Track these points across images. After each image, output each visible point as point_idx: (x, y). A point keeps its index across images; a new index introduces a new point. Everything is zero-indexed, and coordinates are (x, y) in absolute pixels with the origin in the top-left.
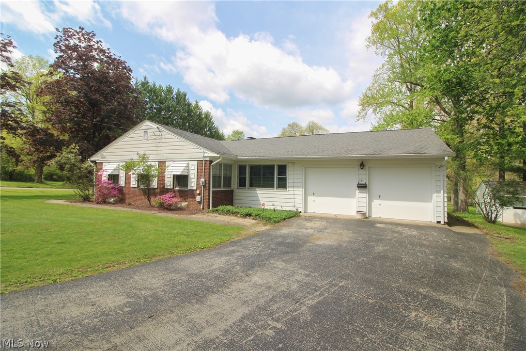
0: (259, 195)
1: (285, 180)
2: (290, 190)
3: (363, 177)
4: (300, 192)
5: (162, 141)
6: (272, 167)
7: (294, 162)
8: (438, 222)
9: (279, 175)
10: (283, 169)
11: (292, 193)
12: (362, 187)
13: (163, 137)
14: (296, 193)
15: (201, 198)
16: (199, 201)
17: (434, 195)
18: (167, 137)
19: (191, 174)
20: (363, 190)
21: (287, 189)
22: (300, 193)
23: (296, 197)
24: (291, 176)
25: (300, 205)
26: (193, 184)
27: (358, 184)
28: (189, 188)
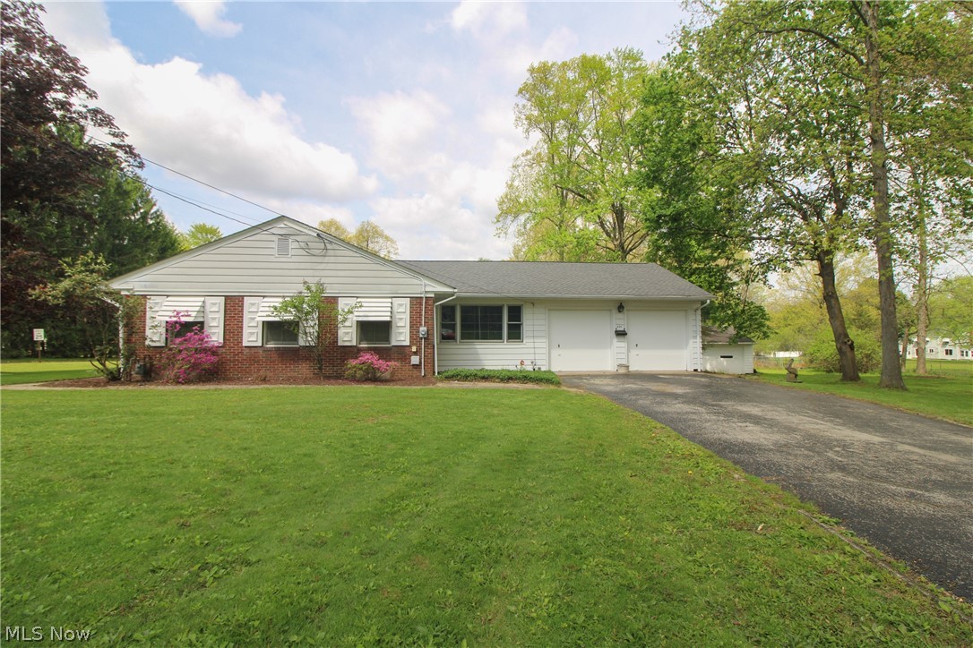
0: (480, 351)
1: (518, 327)
2: (527, 341)
3: (620, 322)
4: (542, 344)
5: (326, 259)
6: (499, 309)
7: (533, 302)
8: (696, 370)
9: (509, 320)
10: (516, 313)
11: (531, 345)
12: (621, 334)
13: (330, 252)
14: (537, 345)
15: (420, 359)
16: (418, 363)
17: (691, 341)
18: (339, 253)
19: (397, 320)
20: (621, 338)
21: (524, 342)
22: (544, 345)
23: (537, 351)
24: (529, 321)
25: (544, 362)
26: (401, 336)
27: (616, 331)
28: (394, 343)
